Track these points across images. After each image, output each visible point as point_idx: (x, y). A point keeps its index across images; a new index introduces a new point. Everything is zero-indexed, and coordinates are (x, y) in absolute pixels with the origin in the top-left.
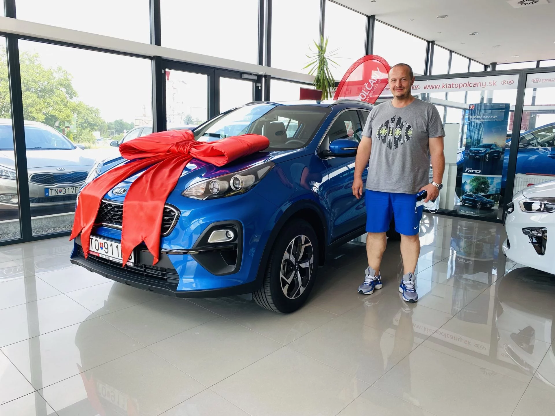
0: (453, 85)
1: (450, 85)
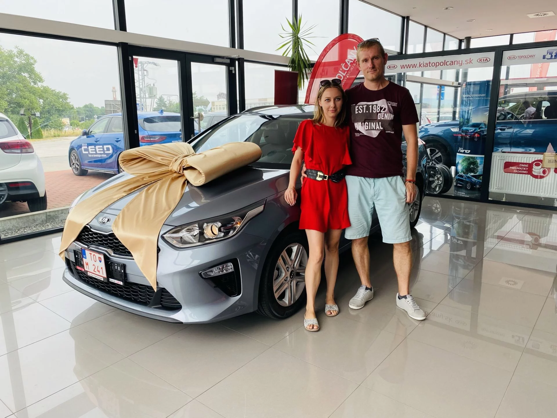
1: (427, 64)
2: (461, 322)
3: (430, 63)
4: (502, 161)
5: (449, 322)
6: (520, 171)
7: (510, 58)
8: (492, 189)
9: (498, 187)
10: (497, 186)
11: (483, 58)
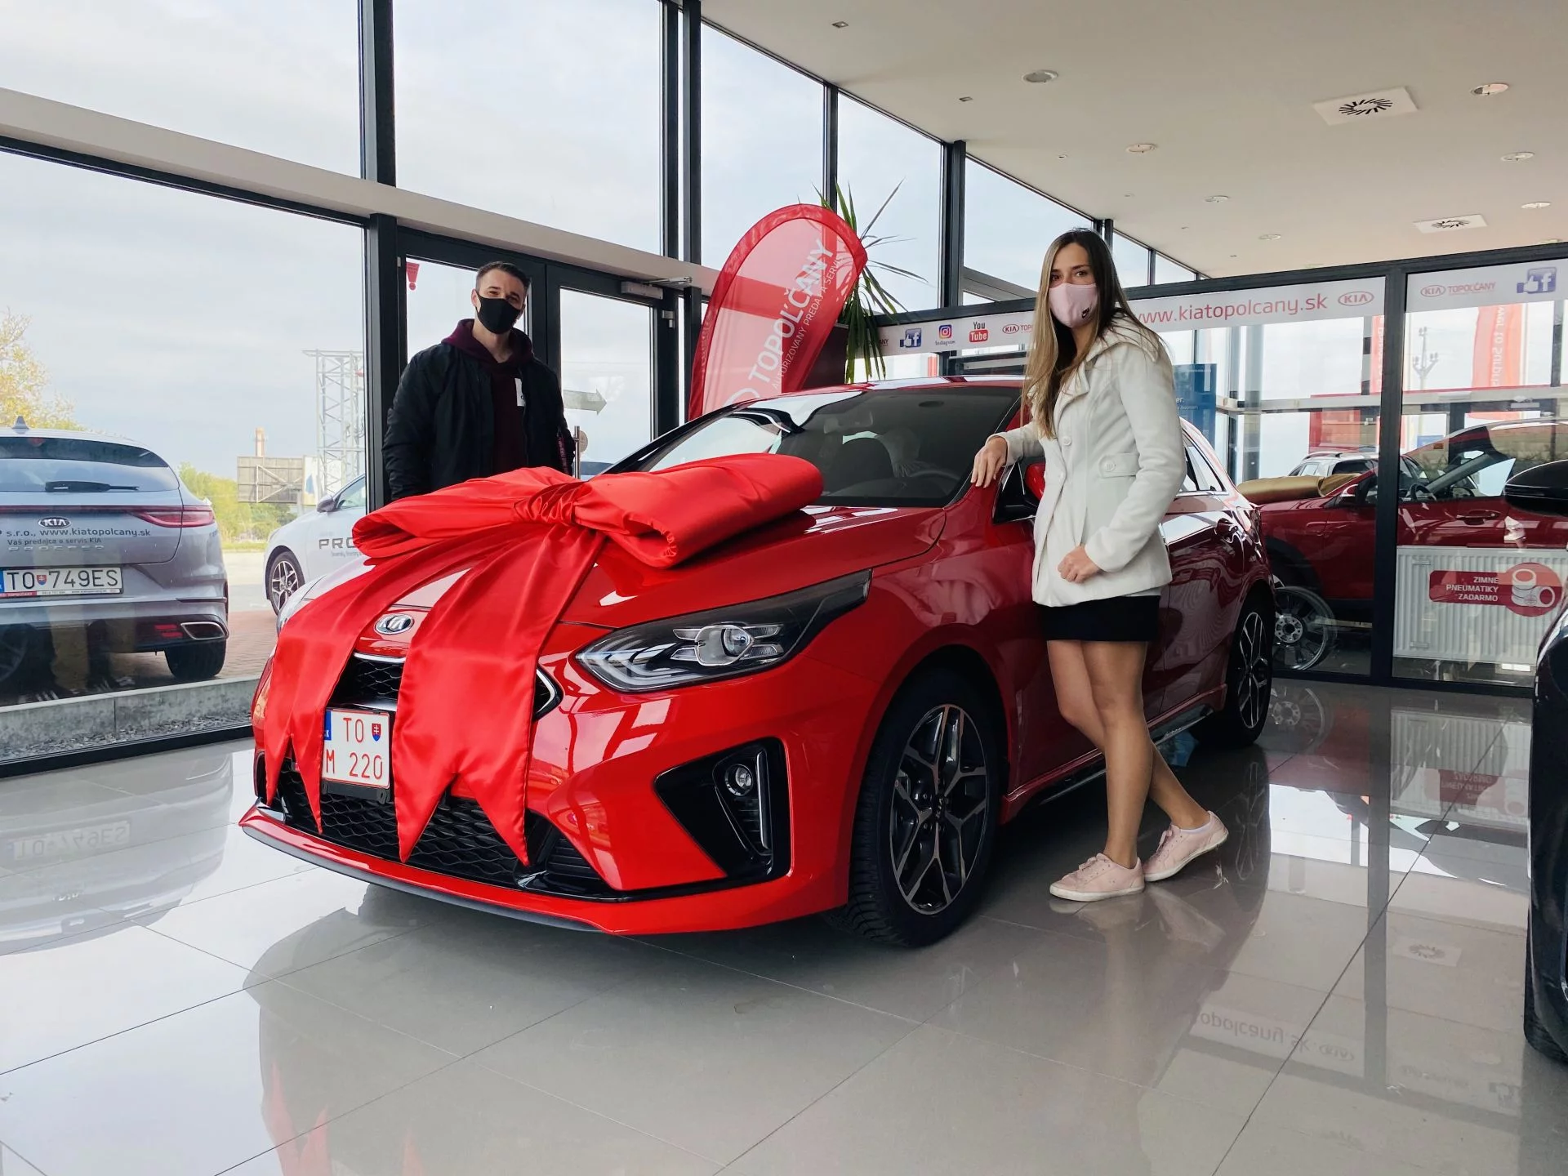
0: (1210, 310)
1: (1200, 311)
3: (1208, 308)
4: (1424, 569)
6: (1477, 597)
7: (1427, 292)
8: (1401, 648)
9: (1418, 641)
10: (1415, 640)
11: (1355, 294)
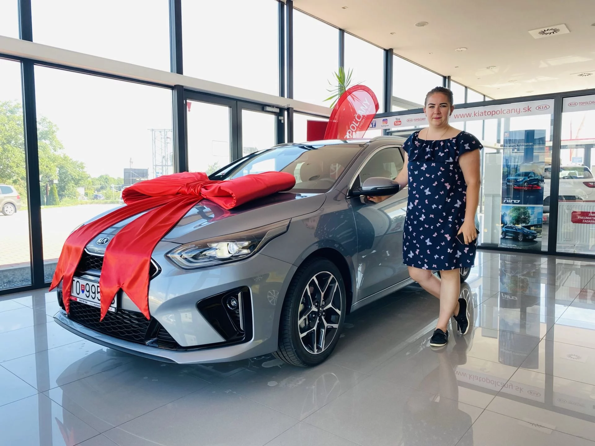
1: (482, 113)
2: (534, 393)
3: (485, 112)
4: (569, 210)
5: (520, 392)
6: (590, 221)
7: (571, 104)
8: (560, 240)
10: (565, 237)
11: (542, 106)
